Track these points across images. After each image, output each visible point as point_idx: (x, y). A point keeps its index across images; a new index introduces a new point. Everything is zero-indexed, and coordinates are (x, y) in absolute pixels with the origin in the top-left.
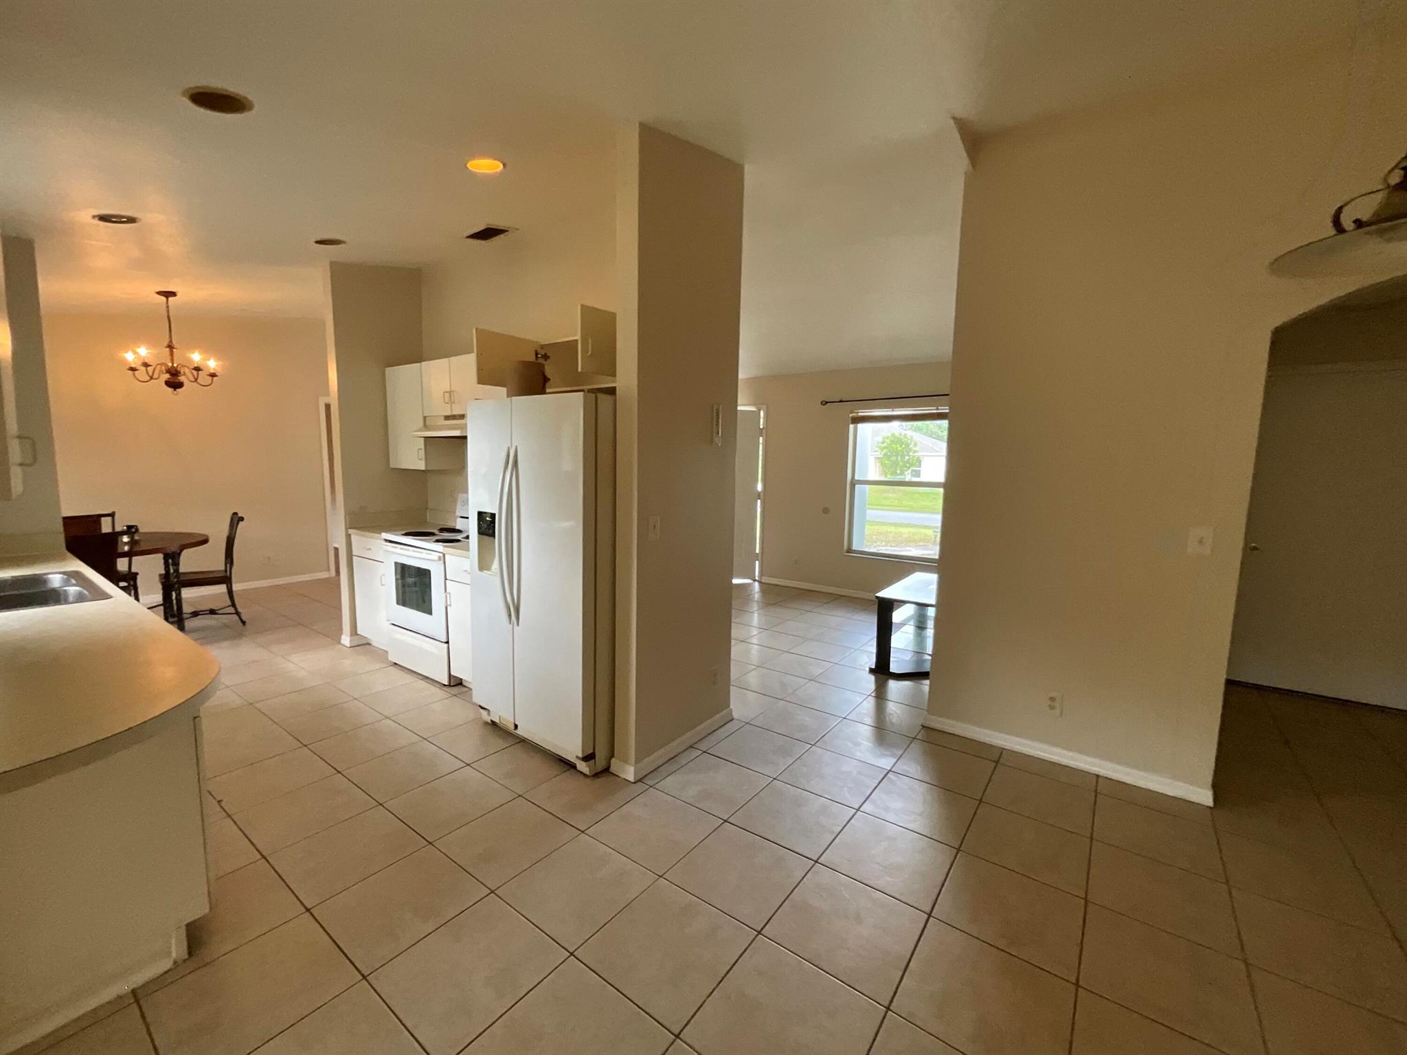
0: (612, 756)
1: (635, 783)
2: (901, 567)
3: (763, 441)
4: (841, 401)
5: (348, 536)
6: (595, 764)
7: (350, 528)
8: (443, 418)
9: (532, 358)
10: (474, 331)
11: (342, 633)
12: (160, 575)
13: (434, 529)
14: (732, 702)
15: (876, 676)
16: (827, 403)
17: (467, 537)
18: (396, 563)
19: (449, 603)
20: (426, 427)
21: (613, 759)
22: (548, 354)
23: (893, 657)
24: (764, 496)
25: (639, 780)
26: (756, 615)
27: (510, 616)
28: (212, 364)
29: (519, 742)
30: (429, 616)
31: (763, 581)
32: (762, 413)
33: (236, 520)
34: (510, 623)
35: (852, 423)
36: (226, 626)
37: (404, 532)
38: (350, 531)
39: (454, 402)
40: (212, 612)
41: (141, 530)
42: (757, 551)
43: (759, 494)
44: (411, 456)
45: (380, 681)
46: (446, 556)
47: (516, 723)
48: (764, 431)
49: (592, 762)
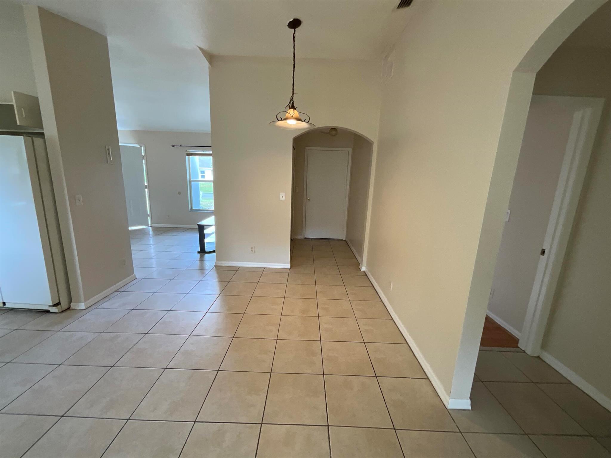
1: (86, 309)
2: (206, 214)
3: (145, 163)
4: (181, 146)
6: (61, 307)
15: (200, 254)
16: (174, 146)
21: (71, 303)
23: (206, 247)
24: (149, 187)
25: (89, 308)
26: (151, 240)
31: (153, 226)
32: (142, 148)
35: (187, 156)
42: (148, 213)
43: (146, 186)
47: (5, 301)
48: (145, 157)
49: (59, 306)
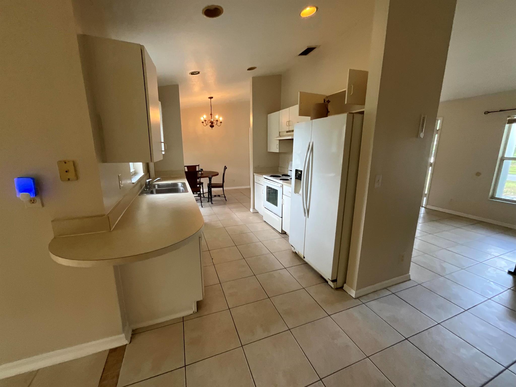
0: (345, 282)
1: (355, 299)
4: (501, 111)
5: (254, 176)
7: (255, 173)
8: (286, 132)
9: (323, 102)
10: (299, 93)
11: (250, 208)
12: (208, 184)
13: (280, 174)
14: (410, 272)
16: (489, 112)
17: (291, 179)
18: (267, 186)
19: (283, 203)
20: (280, 136)
21: (345, 284)
22: (330, 100)
24: (434, 165)
25: (357, 298)
27: (305, 213)
28: (221, 119)
29: (305, 263)
30: (276, 206)
31: (427, 207)
32: (439, 121)
33: (225, 168)
34: (305, 216)
35: (508, 123)
36: (222, 200)
37: (270, 175)
38: (254, 174)
39: (290, 126)
40: (219, 196)
41: (204, 170)
42: (426, 192)
43: (431, 165)
44: (274, 148)
45: (260, 226)
46: (283, 185)
47: (304, 256)
49: (336, 283)
